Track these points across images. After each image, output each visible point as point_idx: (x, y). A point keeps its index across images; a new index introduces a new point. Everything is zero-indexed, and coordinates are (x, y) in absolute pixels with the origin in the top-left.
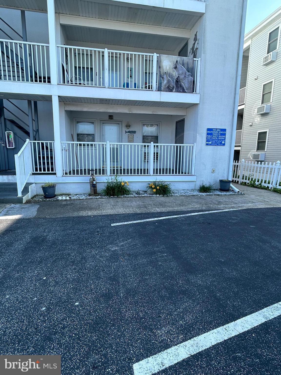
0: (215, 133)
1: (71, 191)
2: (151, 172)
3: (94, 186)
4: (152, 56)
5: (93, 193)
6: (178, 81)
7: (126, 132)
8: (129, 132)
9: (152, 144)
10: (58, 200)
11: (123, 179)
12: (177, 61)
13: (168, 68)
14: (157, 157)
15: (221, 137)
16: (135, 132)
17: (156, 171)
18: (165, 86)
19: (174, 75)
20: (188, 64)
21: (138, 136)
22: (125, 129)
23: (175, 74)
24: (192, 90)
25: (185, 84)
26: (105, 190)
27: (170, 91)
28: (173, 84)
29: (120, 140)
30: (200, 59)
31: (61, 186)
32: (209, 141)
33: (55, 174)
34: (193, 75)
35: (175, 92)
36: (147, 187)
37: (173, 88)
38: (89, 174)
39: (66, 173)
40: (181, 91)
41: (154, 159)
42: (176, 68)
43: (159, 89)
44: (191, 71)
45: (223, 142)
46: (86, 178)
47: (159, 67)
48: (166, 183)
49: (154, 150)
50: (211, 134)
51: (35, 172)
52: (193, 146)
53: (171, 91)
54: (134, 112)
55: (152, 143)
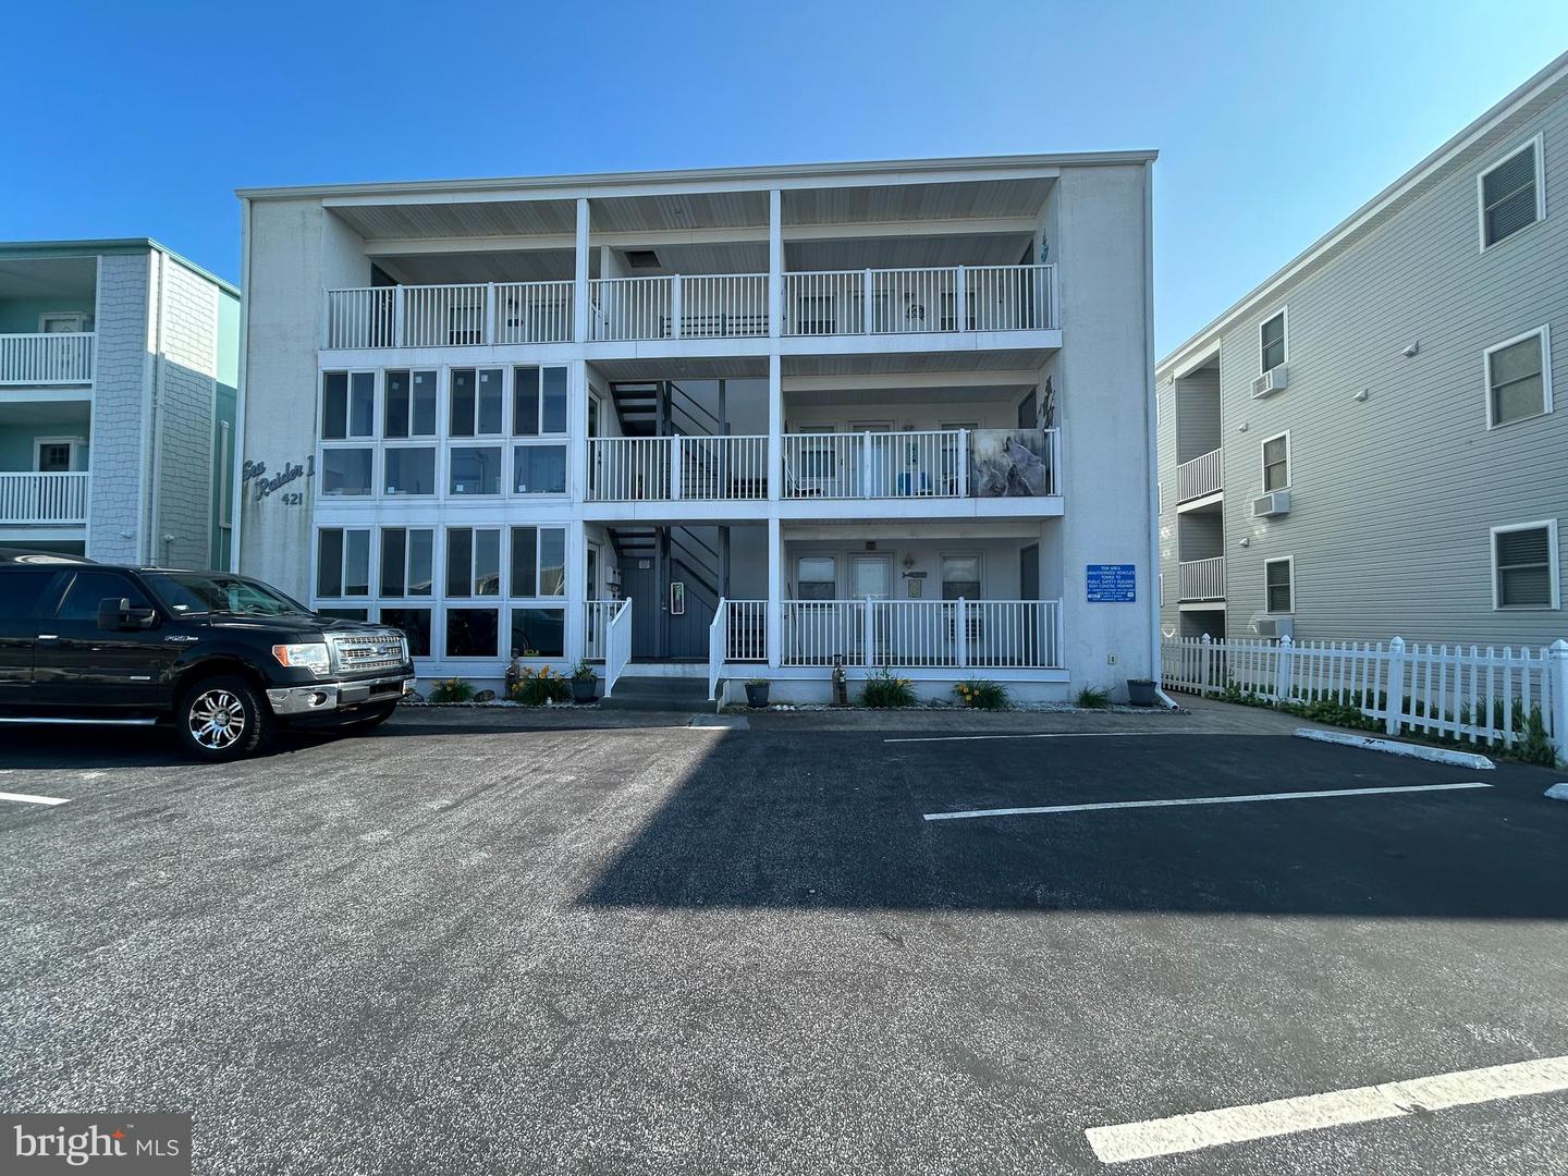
0: (1108, 577)
1: (795, 698)
2: (963, 663)
3: (840, 686)
4: (957, 434)
5: (839, 701)
6: (1012, 475)
7: (904, 575)
8: (911, 575)
9: (962, 602)
10: (775, 710)
11: (900, 674)
12: (1008, 439)
13: (990, 452)
14: (974, 630)
15: (1122, 584)
16: (924, 575)
17: (973, 662)
18: (986, 485)
19: (1005, 463)
20: (1032, 440)
21: (934, 583)
22: (900, 570)
23: (1007, 461)
24: (1046, 489)
25: (1031, 478)
26: (864, 696)
27: (996, 496)
28: (1002, 480)
29: (891, 593)
30: (1058, 429)
31: (778, 685)
32: (1096, 593)
33: (766, 662)
34: (1046, 461)
35: (1008, 496)
36: (953, 692)
37: (1003, 489)
38: (830, 663)
39: (787, 662)
40: (1022, 493)
41: (967, 635)
42: (1007, 450)
43: (972, 492)
44: (1042, 452)
45: (1130, 595)
46: (826, 672)
47: (971, 452)
48: (995, 685)
49: (967, 614)
50: (1098, 577)
51: (730, 658)
52: (1056, 605)
53: (999, 495)
54: (921, 537)
55: (961, 598)
